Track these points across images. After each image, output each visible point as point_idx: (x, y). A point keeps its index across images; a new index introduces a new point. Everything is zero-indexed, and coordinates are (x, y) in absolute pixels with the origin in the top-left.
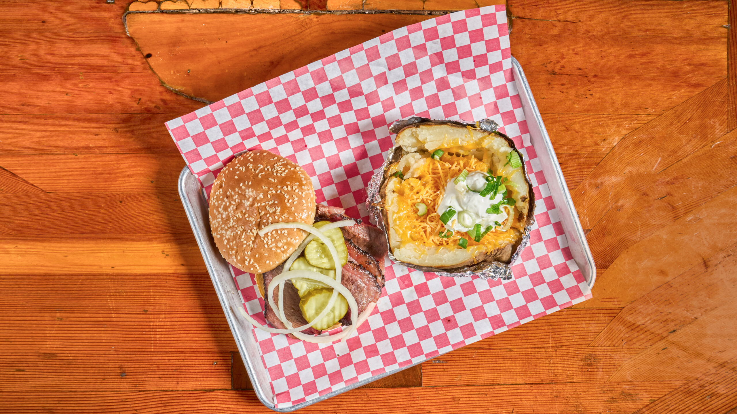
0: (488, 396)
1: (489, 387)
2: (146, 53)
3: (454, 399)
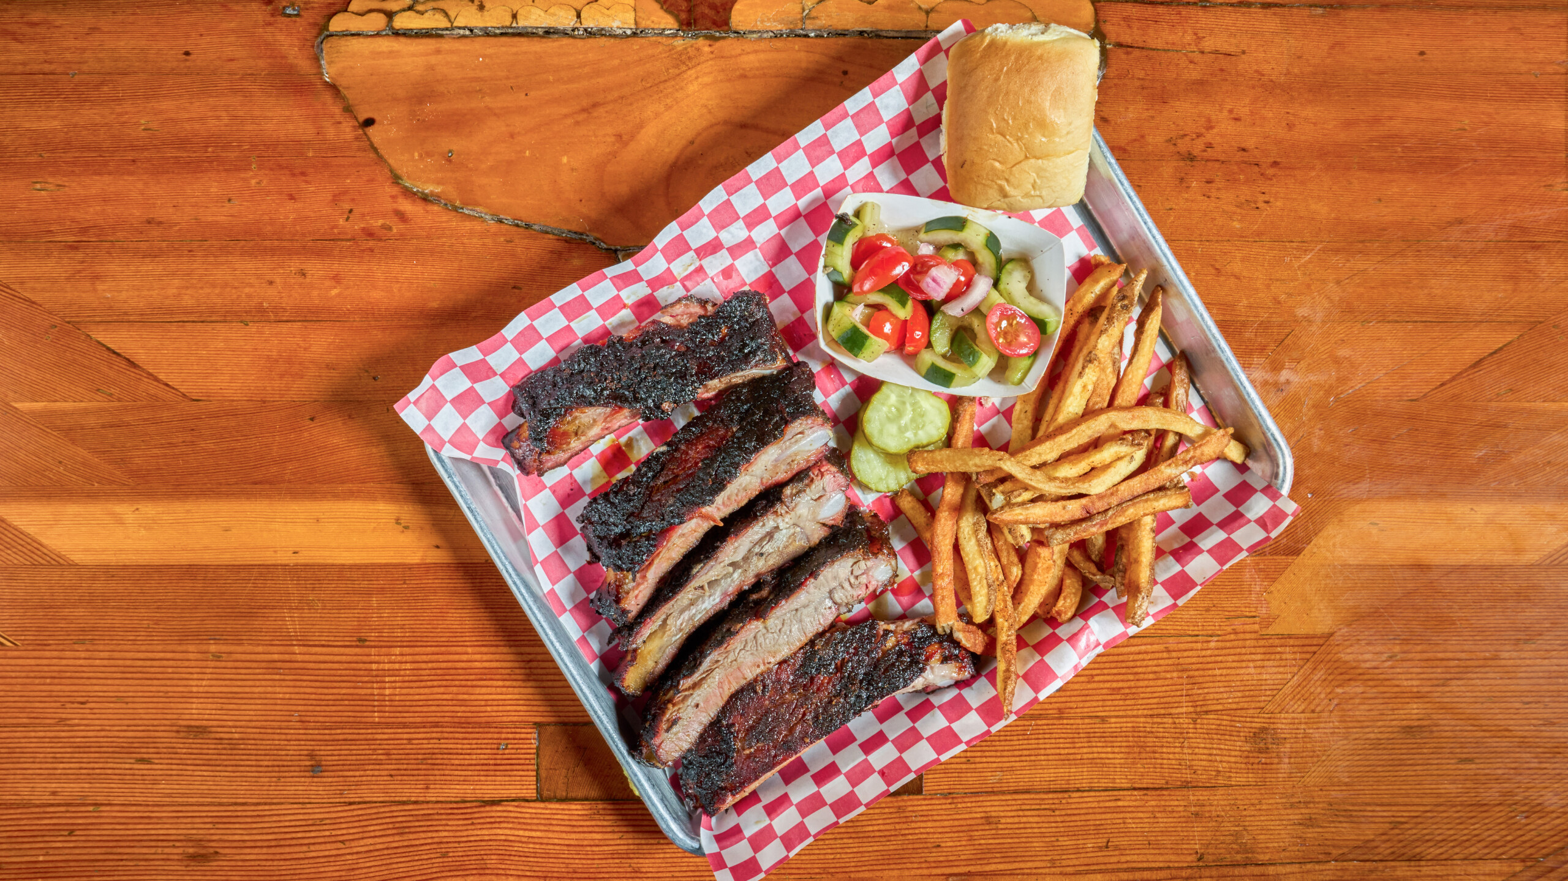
0: (1057, 813)
1: (1060, 795)
2: (362, 117)
3: (988, 820)
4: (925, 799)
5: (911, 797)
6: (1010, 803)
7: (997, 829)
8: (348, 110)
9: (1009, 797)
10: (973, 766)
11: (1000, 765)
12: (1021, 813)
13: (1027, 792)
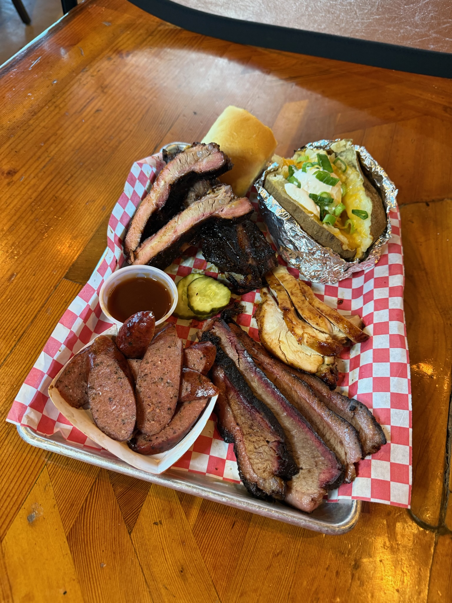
4: (60, 278)
5: (66, 273)
6: (32, 312)
7: (24, 302)
8: (433, 201)
9: (35, 313)
10: (62, 303)
11: (54, 315)
12: (23, 315)
13: (32, 322)
